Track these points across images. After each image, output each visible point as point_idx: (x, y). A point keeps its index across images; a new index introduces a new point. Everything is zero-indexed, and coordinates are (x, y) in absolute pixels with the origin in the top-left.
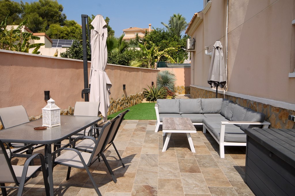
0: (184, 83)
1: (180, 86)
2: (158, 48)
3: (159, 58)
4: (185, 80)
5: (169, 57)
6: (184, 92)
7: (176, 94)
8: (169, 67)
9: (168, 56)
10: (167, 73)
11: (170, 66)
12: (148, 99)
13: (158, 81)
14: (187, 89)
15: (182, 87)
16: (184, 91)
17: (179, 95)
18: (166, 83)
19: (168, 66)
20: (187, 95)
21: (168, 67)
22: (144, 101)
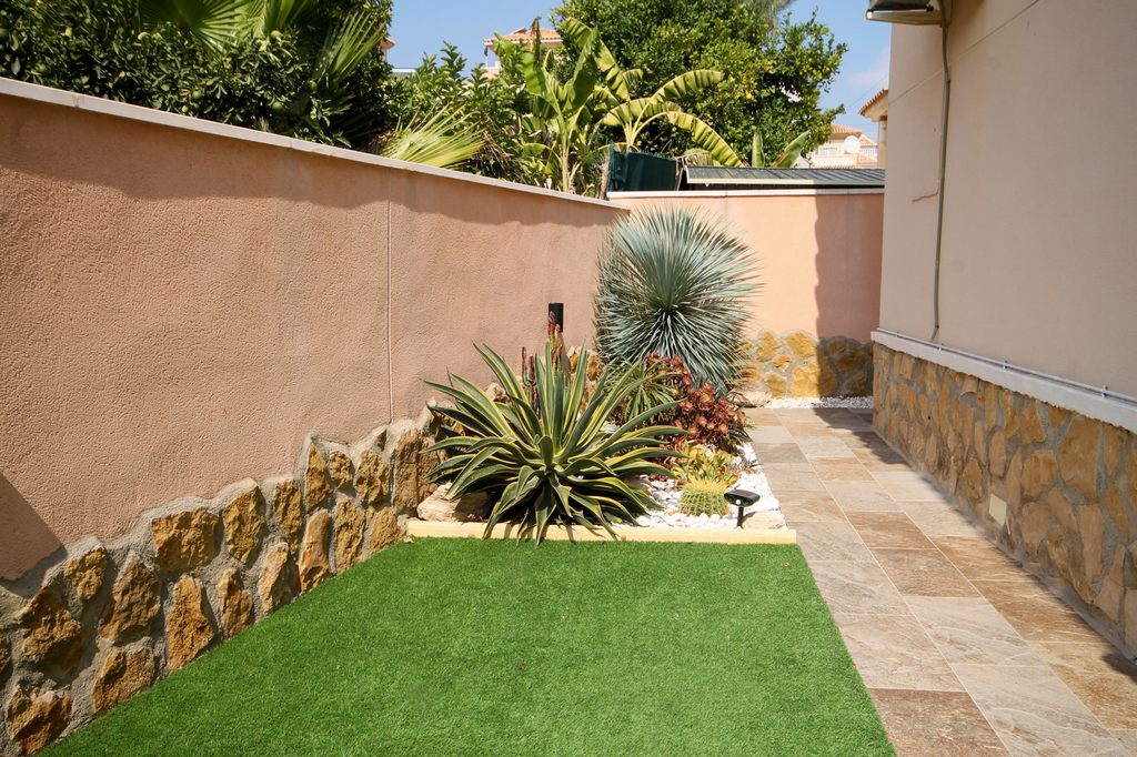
0: (813, 313)
1: (781, 331)
2: (631, 77)
3: (631, 134)
4: (818, 290)
5: (702, 127)
6: (814, 379)
7: (751, 397)
8: (701, 187)
9: (694, 123)
10: (685, 229)
11: (707, 182)
12: (480, 499)
13: (612, 298)
14: (836, 356)
15: (796, 341)
16: (811, 369)
17: (776, 404)
18: (672, 313)
19: (690, 181)
20: (832, 402)
21: (694, 187)
22: (437, 519)
